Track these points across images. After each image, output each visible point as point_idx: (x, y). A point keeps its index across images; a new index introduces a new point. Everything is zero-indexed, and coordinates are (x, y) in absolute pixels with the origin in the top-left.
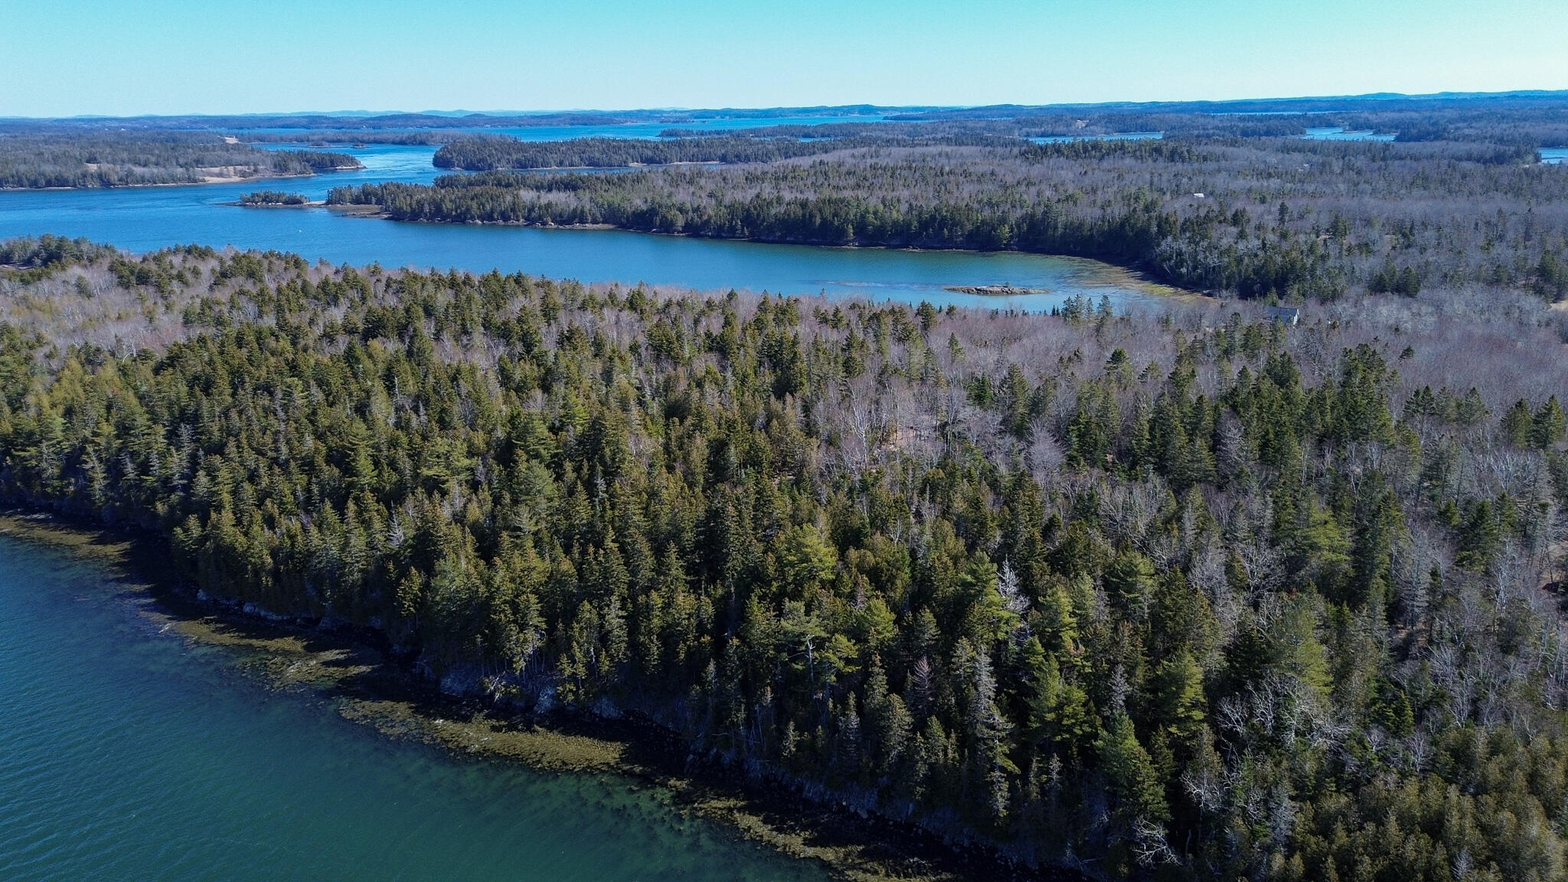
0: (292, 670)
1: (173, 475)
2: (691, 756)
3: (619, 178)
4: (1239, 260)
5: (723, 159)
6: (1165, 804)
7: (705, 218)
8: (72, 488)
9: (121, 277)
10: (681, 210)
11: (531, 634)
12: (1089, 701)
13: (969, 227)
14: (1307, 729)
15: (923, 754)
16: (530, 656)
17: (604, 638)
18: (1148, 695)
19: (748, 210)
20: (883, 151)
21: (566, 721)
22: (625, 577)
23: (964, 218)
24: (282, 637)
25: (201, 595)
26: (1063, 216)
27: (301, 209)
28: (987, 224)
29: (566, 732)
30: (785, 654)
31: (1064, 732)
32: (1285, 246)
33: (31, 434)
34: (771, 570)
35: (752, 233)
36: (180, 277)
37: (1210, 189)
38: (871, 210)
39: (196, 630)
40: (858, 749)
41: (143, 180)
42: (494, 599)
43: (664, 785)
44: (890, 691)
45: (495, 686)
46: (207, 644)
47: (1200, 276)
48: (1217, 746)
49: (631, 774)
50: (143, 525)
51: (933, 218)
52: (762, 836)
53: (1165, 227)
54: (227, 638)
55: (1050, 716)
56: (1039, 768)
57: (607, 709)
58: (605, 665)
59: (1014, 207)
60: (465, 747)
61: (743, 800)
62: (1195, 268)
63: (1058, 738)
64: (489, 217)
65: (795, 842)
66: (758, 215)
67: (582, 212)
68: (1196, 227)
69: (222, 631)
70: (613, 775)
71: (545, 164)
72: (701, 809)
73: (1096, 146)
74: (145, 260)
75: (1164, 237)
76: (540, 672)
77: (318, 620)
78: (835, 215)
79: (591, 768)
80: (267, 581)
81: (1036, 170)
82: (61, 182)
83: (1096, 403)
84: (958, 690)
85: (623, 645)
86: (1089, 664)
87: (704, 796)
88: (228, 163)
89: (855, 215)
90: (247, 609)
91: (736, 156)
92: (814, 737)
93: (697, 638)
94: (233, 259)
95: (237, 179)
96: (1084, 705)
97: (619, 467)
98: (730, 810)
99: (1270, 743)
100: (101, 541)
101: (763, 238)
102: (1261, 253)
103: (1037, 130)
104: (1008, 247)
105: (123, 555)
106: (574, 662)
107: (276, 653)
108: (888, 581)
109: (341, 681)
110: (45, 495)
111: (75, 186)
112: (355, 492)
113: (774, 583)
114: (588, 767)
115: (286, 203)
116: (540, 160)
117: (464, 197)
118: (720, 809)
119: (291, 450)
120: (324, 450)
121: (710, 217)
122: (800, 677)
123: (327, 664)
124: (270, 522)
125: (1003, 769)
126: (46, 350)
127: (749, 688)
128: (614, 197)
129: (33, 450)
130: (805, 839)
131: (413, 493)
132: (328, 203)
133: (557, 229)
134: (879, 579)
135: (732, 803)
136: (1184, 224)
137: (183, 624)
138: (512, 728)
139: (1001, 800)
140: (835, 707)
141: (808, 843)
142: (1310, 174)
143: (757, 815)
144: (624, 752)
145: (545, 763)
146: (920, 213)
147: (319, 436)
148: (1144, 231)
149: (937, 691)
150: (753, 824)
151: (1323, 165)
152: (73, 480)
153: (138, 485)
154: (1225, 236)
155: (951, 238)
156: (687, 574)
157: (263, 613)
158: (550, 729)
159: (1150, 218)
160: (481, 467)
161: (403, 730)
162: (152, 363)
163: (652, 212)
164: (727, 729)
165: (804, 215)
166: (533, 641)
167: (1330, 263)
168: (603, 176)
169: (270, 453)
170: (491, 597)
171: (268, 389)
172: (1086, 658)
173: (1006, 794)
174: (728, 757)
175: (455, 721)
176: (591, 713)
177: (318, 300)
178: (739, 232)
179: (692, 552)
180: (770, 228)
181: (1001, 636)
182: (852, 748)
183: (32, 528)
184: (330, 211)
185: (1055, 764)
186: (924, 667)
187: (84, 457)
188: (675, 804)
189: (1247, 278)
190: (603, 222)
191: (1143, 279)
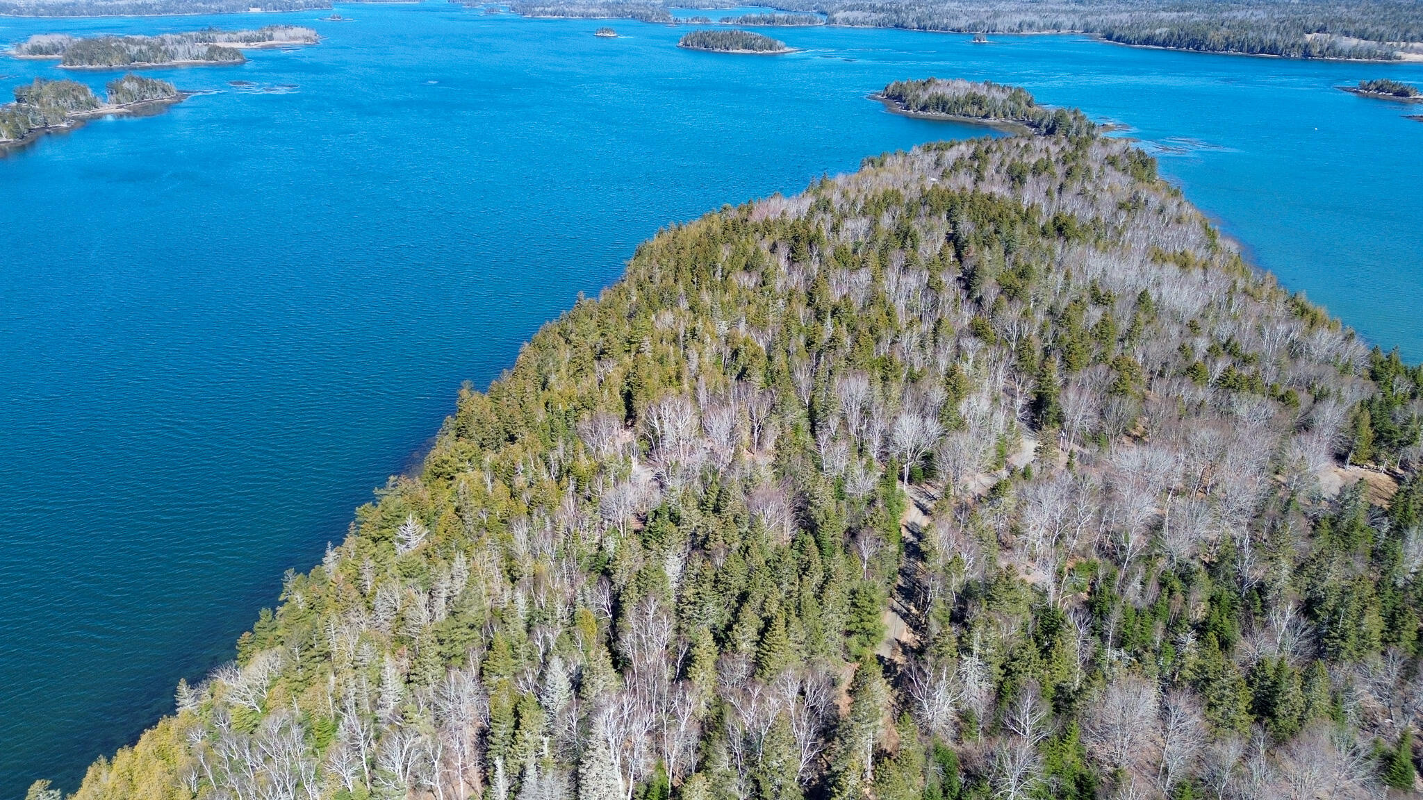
82: (1273, 49)
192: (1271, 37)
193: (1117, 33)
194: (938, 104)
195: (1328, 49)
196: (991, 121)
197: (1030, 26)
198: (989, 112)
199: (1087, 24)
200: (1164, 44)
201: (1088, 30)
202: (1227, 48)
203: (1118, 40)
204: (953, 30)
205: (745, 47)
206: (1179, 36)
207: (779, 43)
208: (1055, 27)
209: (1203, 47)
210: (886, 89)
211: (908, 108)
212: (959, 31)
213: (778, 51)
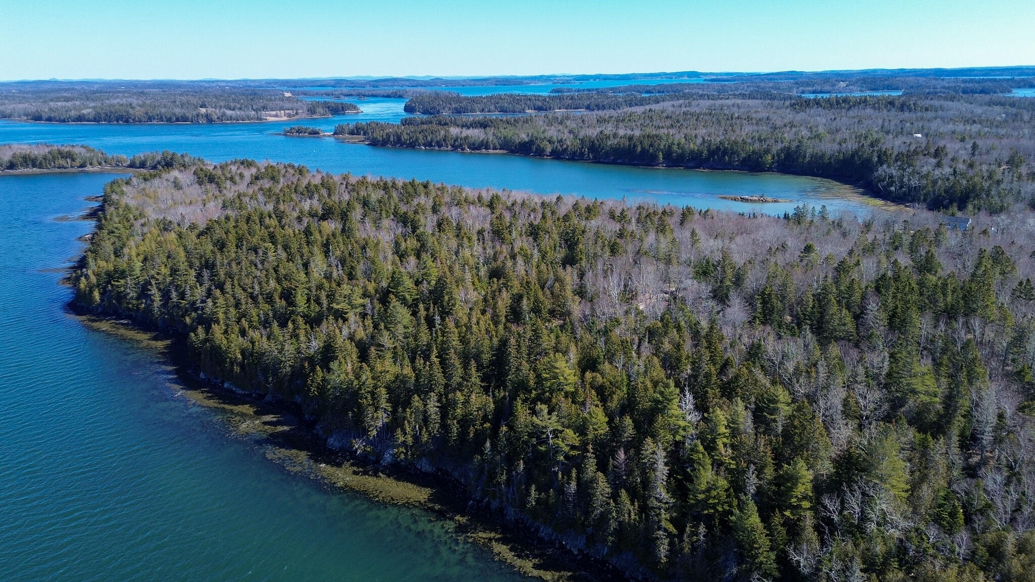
0: (244, 426)
1: (197, 300)
2: (472, 502)
3: (515, 120)
4: (935, 182)
5: (588, 108)
6: (775, 565)
7: (565, 146)
8: (143, 306)
9: (199, 178)
10: (550, 141)
11: (380, 414)
12: (730, 488)
13: (743, 155)
14: (883, 522)
15: (614, 514)
16: (380, 428)
17: (426, 420)
18: (774, 487)
19: (593, 142)
20: (694, 103)
21: (399, 471)
22: (443, 381)
23: (739, 149)
24: (243, 405)
25: (202, 375)
26: (811, 149)
27: (318, 137)
28: (756, 153)
29: (398, 479)
30: (535, 439)
31: (711, 508)
32: (971, 173)
33: (123, 272)
34: (532, 383)
35: (595, 157)
36: (232, 179)
37: (926, 131)
38: (676, 143)
39: (196, 397)
40: (574, 507)
41: (231, 118)
42: (361, 390)
43: (451, 519)
44: (598, 470)
45: (358, 446)
46: (200, 406)
47: (905, 192)
48: (817, 528)
49: (432, 510)
50: (180, 331)
51: (718, 148)
52: (506, 559)
53: (883, 158)
54: (212, 403)
55: (701, 497)
56: (692, 531)
57: (425, 466)
58: (425, 438)
59: (776, 142)
60: (335, 483)
61: (500, 534)
62: (901, 187)
63: (706, 512)
64: (429, 144)
65: (527, 566)
66: (600, 145)
67: (487, 142)
68: (906, 158)
69: (209, 398)
70: (421, 509)
71: (473, 111)
72: (471, 537)
73: (845, 100)
74: (215, 167)
75: (882, 165)
76: (387, 439)
77: (265, 395)
78: (651, 145)
79: (409, 503)
80: (237, 369)
81: (802, 116)
82: (184, 119)
83: (779, 281)
84: (644, 473)
85: (437, 425)
86: (734, 462)
87: (475, 529)
88: (281, 109)
89: (665, 146)
90: (226, 385)
91: (596, 106)
92: (548, 497)
93: (482, 424)
94: (265, 168)
95: (285, 118)
96: (726, 491)
97: (451, 309)
98: (490, 539)
99: (856, 530)
100: (155, 339)
101: (602, 160)
102: (952, 178)
103: (810, 88)
104: (770, 170)
105: (165, 348)
106: (405, 434)
107: (237, 414)
108: (609, 395)
109: (271, 435)
110: (129, 309)
111: (192, 121)
112: (294, 317)
113: (533, 391)
114: (407, 503)
115: (310, 133)
116: (469, 108)
117: (415, 132)
118: (484, 538)
119: (261, 288)
120: (279, 289)
121: (568, 146)
122: (544, 455)
123: (265, 423)
124: (243, 333)
125: (665, 530)
126: (143, 221)
127: (510, 461)
128: (508, 132)
129: (122, 281)
130: (534, 564)
131: (327, 319)
132: (334, 134)
133: (471, 153)
134: (603, 394)
135: (492, 535)
136: (897, 156)
137: (189, 392)
138: (365, 473)
139: (663, 549)
140: (563, 477)
141: (536, 567)
142: (1006, 121)
143: (507, 545)
144: (431, 495)
145: (381, 498)
146: (710, 145)
147: (278, 281)
148: (869, 160)
149: (630, 473)
150: (502, 550)
151: (1016, 115)
152: (144, 301)
153: (177, 306)
154: (926, 165)
155: (730, 162)
156: (482, 381)
157: (234, 389)
158: (389, 476)
159: (874, 151)
160: (369, 305)
161: (299, 468)
162: (197, 232)
163: (531, 142)
164: (495, 486)
165: (630, 145)
166: (382, 418)
167: (1003, 186)
168: (505, 119)
169: (249, 290)
170: (360, 389)
171: (255, 250)
172: (732, 458)
173: (666, 547)
174: (495, 504)
175: (332, 466)
176: (415, 468)
177: (303, 194)
178: (586, 156)
179: (488, 367)
180: (607, 154)
181: (678, 438)
182: (570, 506)
183: (118, 329)
184: (336, 139)
185: (702, 529)
186: (622, 455)
187: (149, 287)
188: (456, 532)
189: (940, 195)
190: (500, 149)
191: (863, 194)
192: (178, 111)
193: (45, 116)
200: (95, 120)
202: (150, 119)
203: (49, 119)
206: (106, 114)
209: (131, 120)
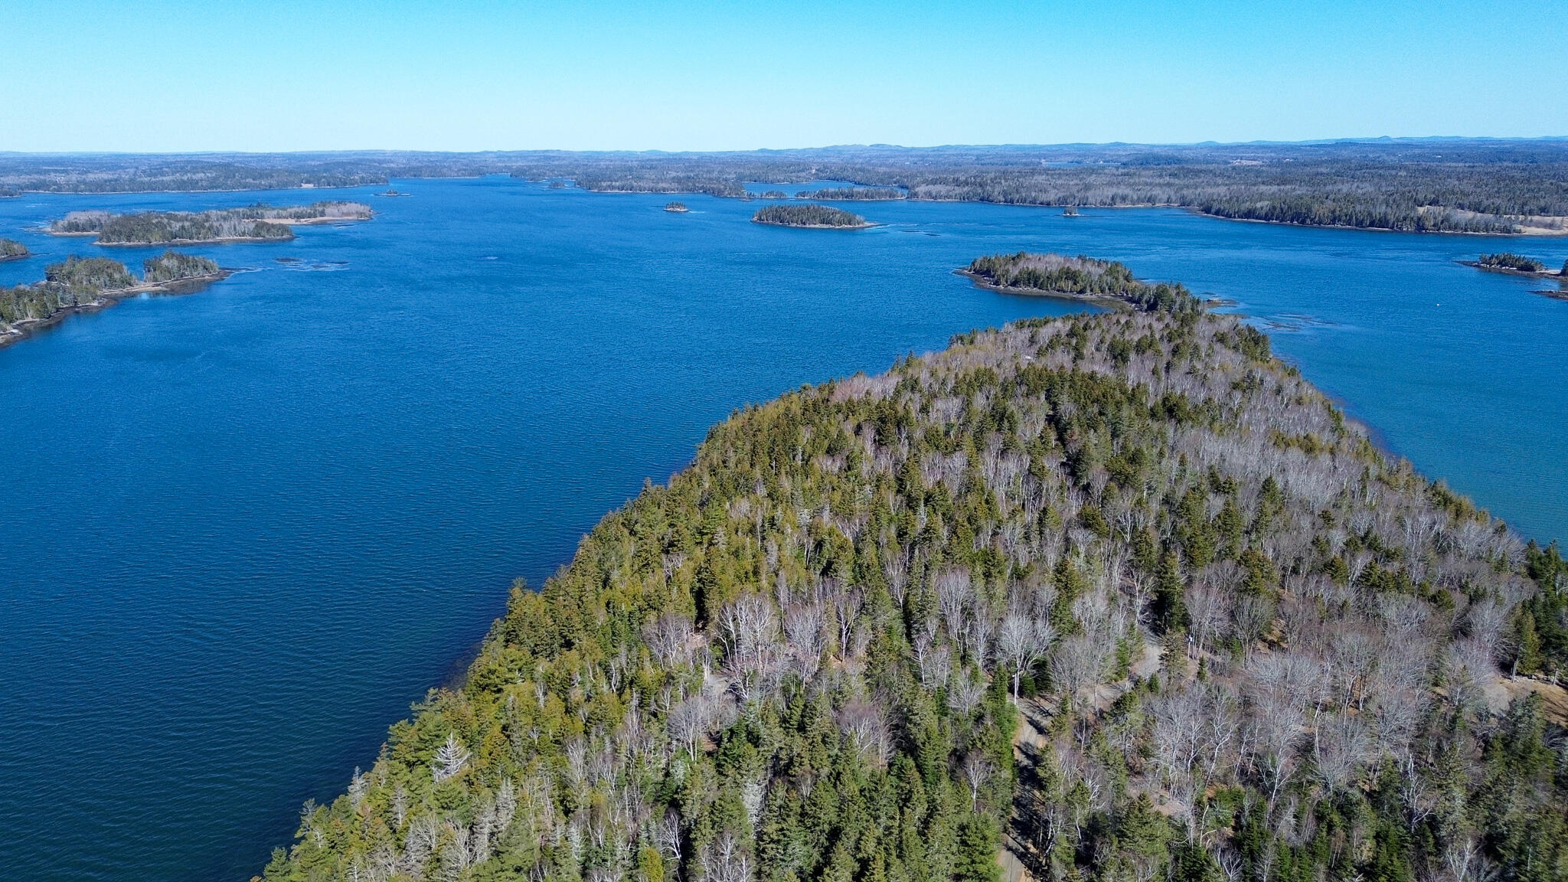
27: (1528, 277)
82: (1383, 222)
111: (1392, 228)
115: (1521, 268)
132: (1562, 274)
192: (1380, 210)
193: (1215, 206)
194: (1029, 279)
195: (1442, 222)
196: (1087, 296)
197: (1124, 199)
198: (1085, 288)
199: (1183, 197)
200: (1267, 217)
201: (1184, 203)
202: (1333, 221)
203: (1217, 213)
204: (1042, 203)
205: (822, 222)
206: (1282, 209)
207: (858, 217)
208: (1149, 200)
209: (1308, 221)
210: (973, 264)
211: (997, 283)
212: (1048, 204)
213: (857, 226)
